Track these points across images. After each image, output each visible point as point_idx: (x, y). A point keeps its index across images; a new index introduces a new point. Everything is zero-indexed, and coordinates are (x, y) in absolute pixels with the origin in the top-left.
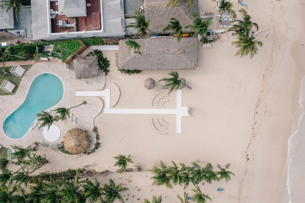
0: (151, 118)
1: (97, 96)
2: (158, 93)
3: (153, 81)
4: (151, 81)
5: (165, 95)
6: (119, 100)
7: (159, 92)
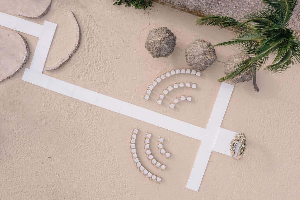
0: (136, 131)
1: (18, 32)
2: (173, 73)
3: (172, 37)
4: (168, 35)
5: (188, 85)
6: (69, 59)
7: (178, 72)
